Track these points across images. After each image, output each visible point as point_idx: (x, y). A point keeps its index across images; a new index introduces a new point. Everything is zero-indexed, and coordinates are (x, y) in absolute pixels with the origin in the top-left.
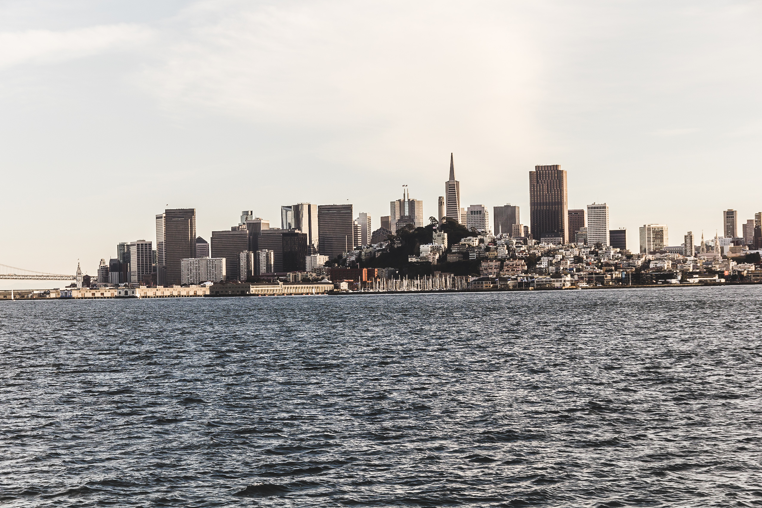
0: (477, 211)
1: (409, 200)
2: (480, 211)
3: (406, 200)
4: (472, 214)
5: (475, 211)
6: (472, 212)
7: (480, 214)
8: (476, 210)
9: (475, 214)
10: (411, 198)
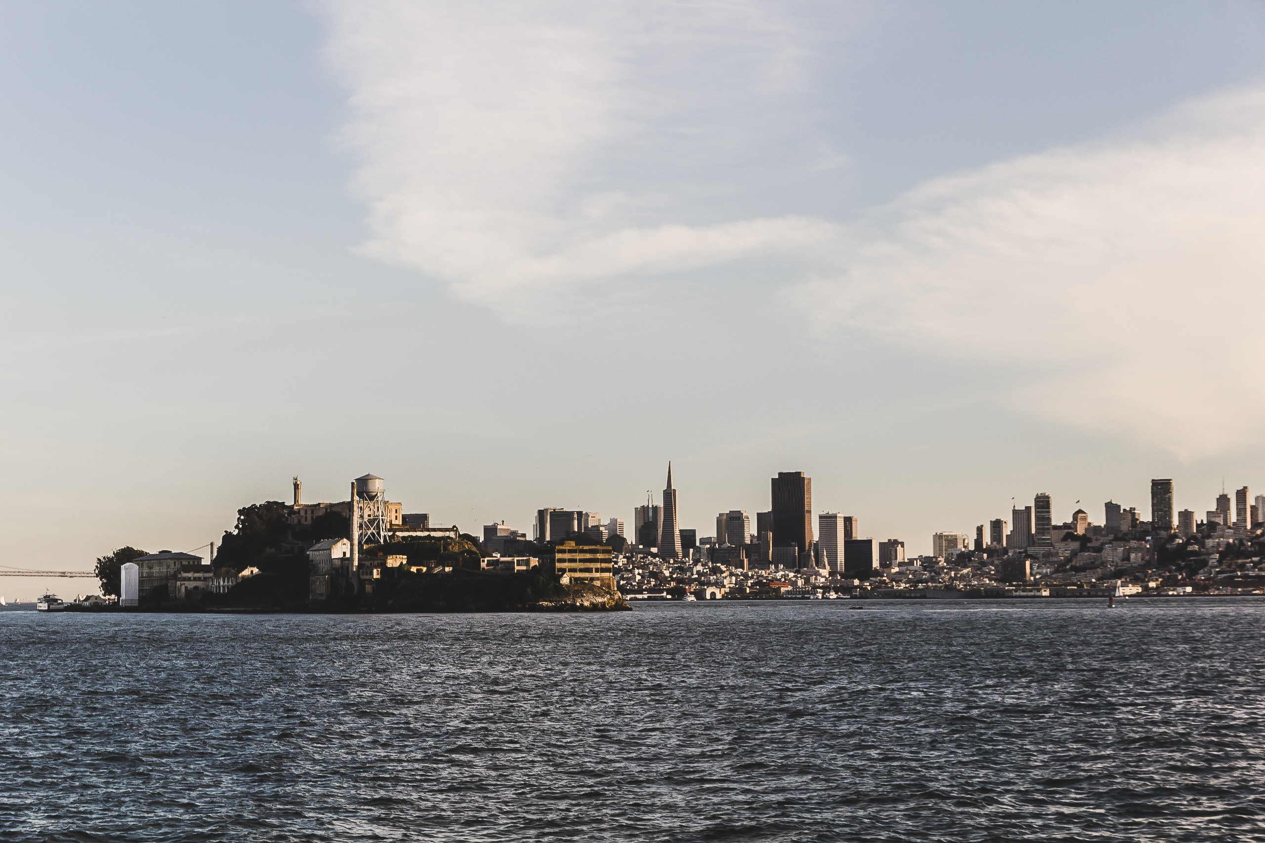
0: (736, 517)
2: (739, 517)
3: (650, 506)
4: (731, 521)
5: (734, 517)
6: (730, 518)
7: (739, 520)
9: (734, 520)
10: (655, 504)
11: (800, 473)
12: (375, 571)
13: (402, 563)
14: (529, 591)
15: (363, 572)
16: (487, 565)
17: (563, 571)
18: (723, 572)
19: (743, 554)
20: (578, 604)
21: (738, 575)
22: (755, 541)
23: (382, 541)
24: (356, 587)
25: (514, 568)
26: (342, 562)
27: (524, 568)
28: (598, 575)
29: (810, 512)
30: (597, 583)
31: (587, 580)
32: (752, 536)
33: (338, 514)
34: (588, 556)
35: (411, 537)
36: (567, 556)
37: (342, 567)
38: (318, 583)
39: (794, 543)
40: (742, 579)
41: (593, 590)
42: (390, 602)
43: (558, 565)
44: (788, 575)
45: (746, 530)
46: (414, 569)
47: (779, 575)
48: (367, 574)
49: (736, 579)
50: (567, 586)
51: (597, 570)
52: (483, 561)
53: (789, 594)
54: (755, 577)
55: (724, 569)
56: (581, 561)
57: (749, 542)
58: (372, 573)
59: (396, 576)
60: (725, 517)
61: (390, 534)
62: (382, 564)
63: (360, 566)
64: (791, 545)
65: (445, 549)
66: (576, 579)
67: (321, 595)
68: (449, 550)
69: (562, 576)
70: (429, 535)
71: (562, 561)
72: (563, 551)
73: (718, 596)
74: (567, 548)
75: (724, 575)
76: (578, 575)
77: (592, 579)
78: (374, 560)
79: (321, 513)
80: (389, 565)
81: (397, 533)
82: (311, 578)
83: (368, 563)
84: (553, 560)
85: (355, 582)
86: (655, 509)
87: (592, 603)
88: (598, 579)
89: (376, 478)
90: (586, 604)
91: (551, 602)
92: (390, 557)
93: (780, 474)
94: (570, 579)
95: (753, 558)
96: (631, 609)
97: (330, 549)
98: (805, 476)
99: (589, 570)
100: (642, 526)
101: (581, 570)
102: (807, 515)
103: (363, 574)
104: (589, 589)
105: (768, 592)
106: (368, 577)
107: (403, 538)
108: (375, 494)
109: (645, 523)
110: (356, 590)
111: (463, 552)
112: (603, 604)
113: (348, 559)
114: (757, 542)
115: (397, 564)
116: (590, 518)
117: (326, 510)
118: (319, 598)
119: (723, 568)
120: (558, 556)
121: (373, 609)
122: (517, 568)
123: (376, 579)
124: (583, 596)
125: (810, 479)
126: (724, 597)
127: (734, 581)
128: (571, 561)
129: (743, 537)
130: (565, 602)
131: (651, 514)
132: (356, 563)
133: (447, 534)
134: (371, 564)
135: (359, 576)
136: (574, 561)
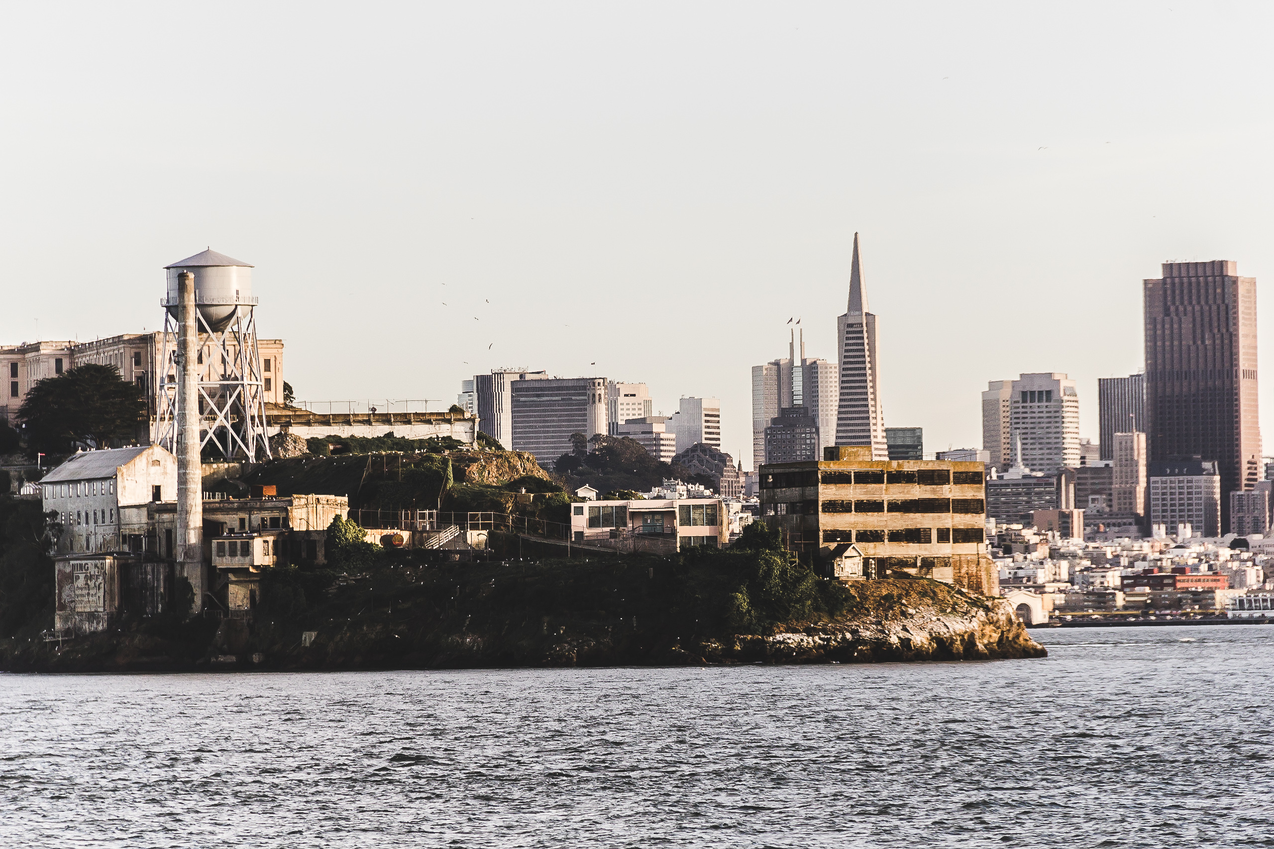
0: (1040, 393)
1: (804, 361)
2: (1049, 393)
3: (797, 362)
4: (1024, 401)
5: (1033, 393)
6: (1024, 394)
7: (1049, 399)
8: (1036, 388)
9: (1032, 401)
10: (810, 357)
11: (1222, 264)
12: (258, 544)
13: (337, 518)
14: (742, 600)
15: (221, 547)
16: (593, 522)
17: (843, 538)
18: (1028, 548)
19: (1068, 494)
20: (894, 640)
21: (1074, 556)
22: (1093, 460)
23: (251, 454)
24: (197, 591)
25: (674, 534)
26: (150, 516)
27: (704, 531)
28: (947, 549)
29: (1252, 375)
30: (944, 575)
31: (914, 565)
32: (1086, 447)
33: (105, 373)
34: (917, 492)
35: (336, 439)
36: (853, 493)
37: (151, 534)
38: (81, 582)
39: (1207, 465)
40: (1087, 569)
41: (934, 595)
42: (309, 637)
43: (827, 521)
44: (1217, 556)
45: (1069, 426)
46: (373, 537)
47: (1189, 556)
48: (233, 554)
49: (1072, 566)
50: (856, 585)
51: (943, 536)
52: (579, 511)
53: (1242, 608)
54: (1124, 561)
55: (1034, 539)
56: (894, 507)
57: (1077, 464)
58: (247, 550)
59: (321, 558)
60: (1006, 394)
61: (274, 430)
62: (275, 522)
63: (210, 529)
64: (1200, 471)
65: (460, 475)
66: (882, 563)
67: (92, 616)
68: (471, 480)
69: (840, 552)
70: (390, 435)
71: (833, 507)
72: (841, 479)
73: (1039, 615)
74: (853, 469)
75: (1034, 556)
76: (886, 550)
77: (928, 564)
78: (250, 511)
79: (46, 371)
80: (298, 525)
81: (294, 430)
82: (58, 567)
83: (231, 520)
84: (809, 507)
85: (194, 575)
86: (811, 371)
87: (937, 639)
88: (946, 562)
89: (230, 263)
90: (919, 638)
91: (810, 632)
92: (299, 500)
93: (1168, 267)
94: (866, 562)
95: (1092, 508)
96: (1041, 654)
97: (112, 478)
98: (1238, 270)
99: (916, 536)
100: (774, 421)
101: (895, 537)
102: (1244, 385)
103: (221, 551)
104: (923, 594)
105: (1177, 604)
106: (237, 562)
107: (313, 443)
108: (227, 311)
109: (783, 411)
110: (198, 600)
111: (514, 486)
112: (969, 641)
113: (170, 508)
114: (1102, 464)
115: (322, 523)
116: (621, 399)
117: (59, 362)
118: (86, 626)
119: (1029, 535)
120: (827, 493)
121: (256, 658)
122: (683, 531)
123: (263, 569)
124: (904, 614)
125: (1253, 282)
126: (1056, 620)
127: (1065, 576)
128: (864, 507)
129: (1060, 449)
130: (854, 632)
131: (798, 386)
132: (196, 520)
133: (444, 430)
134: (242, 521)
135: (207, 560)
136: (874, 507)
